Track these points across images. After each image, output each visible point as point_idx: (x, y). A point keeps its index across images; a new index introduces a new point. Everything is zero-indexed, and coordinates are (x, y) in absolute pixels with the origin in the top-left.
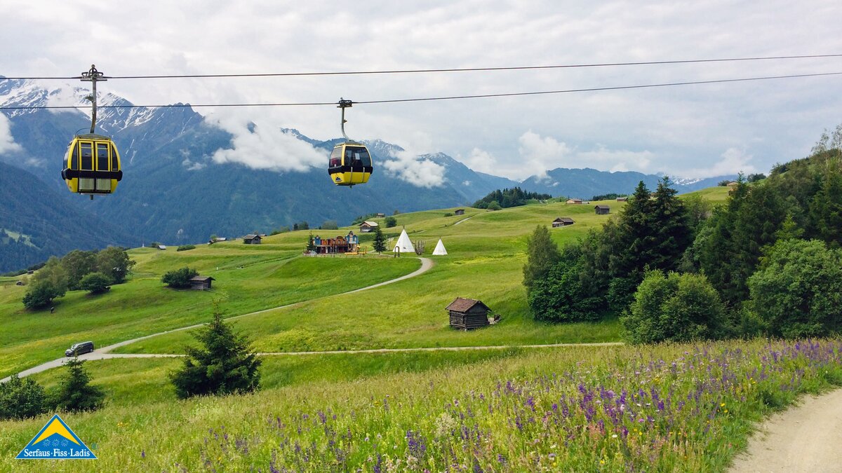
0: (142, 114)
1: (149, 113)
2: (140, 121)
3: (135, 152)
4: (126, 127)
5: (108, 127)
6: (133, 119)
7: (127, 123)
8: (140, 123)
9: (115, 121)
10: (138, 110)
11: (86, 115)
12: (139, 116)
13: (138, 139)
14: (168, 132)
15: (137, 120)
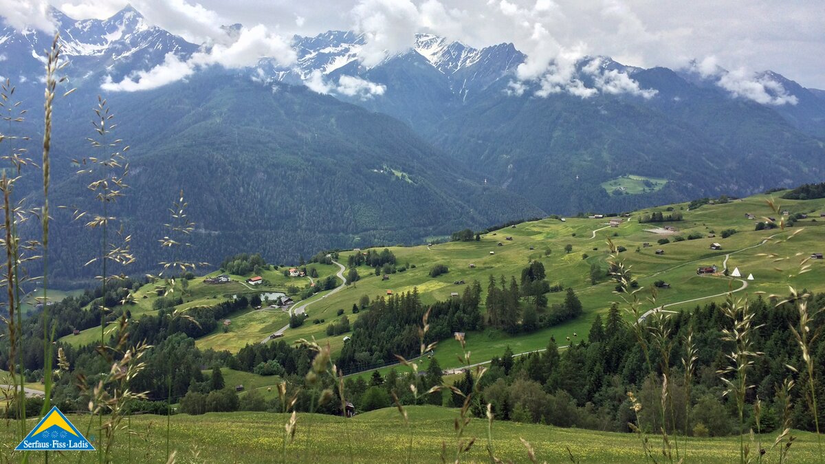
0: (471, 55)
1: (478, 54)
2: (471, 62)
3: (467, 91)
4: (459, 68)
5: (445, 70)
6: (465, 61)
7: (459, 64)
8: (471, 64)
9: (450, 63)
10: (468, 52)
11: (428, 60)
12: (469, 57)
13: (469, 79)
14: (494, 71)
15: (468, 61)
